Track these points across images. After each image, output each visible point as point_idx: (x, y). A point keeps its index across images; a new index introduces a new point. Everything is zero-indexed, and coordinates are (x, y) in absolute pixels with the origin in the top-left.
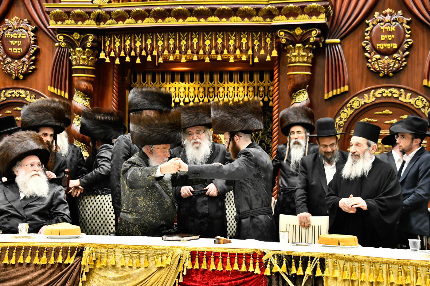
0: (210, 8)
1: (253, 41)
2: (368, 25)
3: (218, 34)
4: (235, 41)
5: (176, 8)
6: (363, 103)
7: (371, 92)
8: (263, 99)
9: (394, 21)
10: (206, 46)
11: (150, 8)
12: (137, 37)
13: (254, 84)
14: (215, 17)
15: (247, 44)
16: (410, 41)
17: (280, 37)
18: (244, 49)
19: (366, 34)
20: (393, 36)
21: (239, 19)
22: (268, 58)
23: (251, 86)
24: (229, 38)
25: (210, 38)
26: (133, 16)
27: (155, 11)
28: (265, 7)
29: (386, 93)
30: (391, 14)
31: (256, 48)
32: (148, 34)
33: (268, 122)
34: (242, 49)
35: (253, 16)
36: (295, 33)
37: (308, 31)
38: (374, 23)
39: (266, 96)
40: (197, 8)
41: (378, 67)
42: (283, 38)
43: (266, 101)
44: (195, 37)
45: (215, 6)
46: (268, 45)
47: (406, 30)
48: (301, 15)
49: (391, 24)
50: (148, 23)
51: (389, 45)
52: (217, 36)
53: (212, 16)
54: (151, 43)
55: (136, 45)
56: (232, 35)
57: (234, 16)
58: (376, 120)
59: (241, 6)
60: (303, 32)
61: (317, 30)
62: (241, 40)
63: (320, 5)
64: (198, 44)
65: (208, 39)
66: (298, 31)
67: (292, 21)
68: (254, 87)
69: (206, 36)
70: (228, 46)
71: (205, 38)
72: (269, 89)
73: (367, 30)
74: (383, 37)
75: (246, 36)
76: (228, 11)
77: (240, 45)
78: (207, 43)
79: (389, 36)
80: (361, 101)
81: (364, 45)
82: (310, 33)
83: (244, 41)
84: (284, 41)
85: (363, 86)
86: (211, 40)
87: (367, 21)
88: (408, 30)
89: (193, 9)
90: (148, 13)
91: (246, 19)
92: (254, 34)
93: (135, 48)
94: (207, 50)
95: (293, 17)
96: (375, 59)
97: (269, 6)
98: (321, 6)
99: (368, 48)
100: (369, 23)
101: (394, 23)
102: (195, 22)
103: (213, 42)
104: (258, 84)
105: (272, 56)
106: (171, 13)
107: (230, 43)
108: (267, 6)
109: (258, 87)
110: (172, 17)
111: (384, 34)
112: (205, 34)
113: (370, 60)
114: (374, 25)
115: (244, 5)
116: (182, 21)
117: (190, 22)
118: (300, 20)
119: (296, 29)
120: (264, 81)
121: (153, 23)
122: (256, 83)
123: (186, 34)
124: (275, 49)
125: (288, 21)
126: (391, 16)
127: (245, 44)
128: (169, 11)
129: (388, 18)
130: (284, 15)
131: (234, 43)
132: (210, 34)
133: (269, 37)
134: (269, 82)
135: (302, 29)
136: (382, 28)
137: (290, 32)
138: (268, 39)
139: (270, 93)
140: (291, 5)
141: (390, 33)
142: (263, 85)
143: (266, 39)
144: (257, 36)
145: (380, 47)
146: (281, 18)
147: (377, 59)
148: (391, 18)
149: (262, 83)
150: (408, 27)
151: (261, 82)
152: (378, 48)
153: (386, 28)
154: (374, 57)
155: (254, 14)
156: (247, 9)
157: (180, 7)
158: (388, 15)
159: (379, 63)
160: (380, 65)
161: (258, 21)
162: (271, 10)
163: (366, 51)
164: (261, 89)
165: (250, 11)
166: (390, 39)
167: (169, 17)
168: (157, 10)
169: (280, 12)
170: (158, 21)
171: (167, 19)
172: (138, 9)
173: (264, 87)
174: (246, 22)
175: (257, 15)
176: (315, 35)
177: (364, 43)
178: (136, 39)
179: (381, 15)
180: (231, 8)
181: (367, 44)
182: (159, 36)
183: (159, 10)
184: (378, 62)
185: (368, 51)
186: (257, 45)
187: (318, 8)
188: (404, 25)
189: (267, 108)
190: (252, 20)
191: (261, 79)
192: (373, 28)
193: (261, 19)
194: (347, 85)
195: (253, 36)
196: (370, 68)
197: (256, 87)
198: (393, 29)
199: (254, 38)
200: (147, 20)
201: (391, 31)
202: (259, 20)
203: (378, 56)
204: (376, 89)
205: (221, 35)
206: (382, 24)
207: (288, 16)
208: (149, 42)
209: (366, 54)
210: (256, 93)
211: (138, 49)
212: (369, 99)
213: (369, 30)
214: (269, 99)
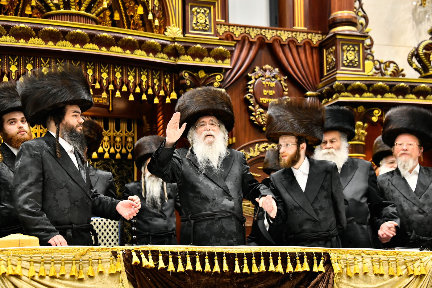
0: (114, 37)
1: (153, 79)
2: (250, 79)
3: (116, 67)
4: (135, 77)
5: (74, 31)
6: (249, 157)
7: (255, 146)
8: (121, 151)
9: (273, 77)
10: (103, 79)
11: (39, 26)
12: (11, 60)
13: (109, 133)
14: (118, 47)
15: (147, 82)
16: (288, 99)
17: (185, 78)
18: (144, 87)
19: (249, 87)
20: (274, 92)
21: (143, 53)
22: (168, 100)
23: (106, 135)
24: (129, 73)
25: (107, 70)
26: (12, 33)
27: (46, 31)
28: (171, 44)
29: (269, 148)
30: (271, 71)
31: (156, 87)
32: (27, 58)
33: (126, 177)
34: (142, 87)
35: (158, 52)
36: (198, 76)
37: (211, 75)
38: (256, 77)
39: (124, 148)
40: (99, 34)
41: (261, 121)
42: (187, 80)
43: (124, 153)
44: (90, 68)
45: (121, 35)
46: (168, 86)
47: (284, 88)
48: (207, 57)
49: (271, 80)
50: (35, 44)
51: (270, 100)
52: (116, 70)
53: (114, 46)
54: (32, 69)
55: (11, 69)
56: (131, 70)
57: (138, 50)
58: (259, 175)
59: (148, 39)
60: (206, 76)
61: (222, 75)
62: (141, 77)
63: (226, 50)
64: (94, 76)
65: (104, 72)
66: (202, 74)
67: (197, 62)
68: (110, 137)
69: (103, 67)
70: (128, 82)
71: (102, 70)
72: (127, 140)
73: (250, 83)
74: (265, 92)
75: (146, 73)
76: (133, 42)
77: (140, 82)
78: (104, 76)
79: (271, 91)
80: (247, 154)
81: (248, 97)
82: (214, 78)
83: (144, 78)
84: (188, 83)
85: (247, 140)
86: (108, 74)
87: (249, 75)
88: (285, 87)
89: (95, 35)
90: (35, 32)
91: (151, 54)
92: (154, 72)
93: (9, 73)
94: (105, 84)
95: (199, 58)
96: (259, 113)
97: (176, 44)
98: (228, 50)
99: (252, 101)
100: (251, 76)
101: (273, 79)
102: (95, 50)
103: (111, 75)
104: (115, 133)
105: (171, 98)
106: (66, 36)
107: (129, 79)
108: (172, 44)
109: (115, 137)
110: (66, 41)
111: (266, 89)
112: (102, 65)
113: (254, 114)
114: (256, 79)
115: (150, 39)
116: (80, 47)
117: (89, 49)
118: (206, 63)
119: (199, 72)
120: (120, 131)
121: (41, 44)
122: (112, 132)
123: (79, 63)
124: (174, 91)
125: (195, 62)
126: (270, 72)
127: (146, 81)
128: (65, 33)
129: (268, 74)
130: (190, 55)
131: (133, 80)
132: (107, 66)
133: (168, 78)
134: (126, 132)
135: (205, 73)
136: (264, 82)
137: (193, 74)
138: (167, 80)
139: (129, 144)
140: (199, 46)
141: (270, 88)
142: (120, 135)
143: (165, 79)
144: (156, 74)
145: (263, 101)
146: (187, 58)
147: (261, 113)
148: (270, 74)
149: (118, 133)
150: (286, 85)
151: (118, 131)
152: (261, 102)
153: (267, 83)
154: (258, 110)
155: (158, 49)
156: (154, 43)
157: (79, 31)
158: (268, 71)
159: (263, 117)
160: (264, 119)
161: (161, 58)
162: (177, 48)
163: (251, 104)
164: (118, 139)
165: (156, 46)
166: (271, 94)
167: (63, 41)
168: (49, 30)
169: (186, 52)
170: (49, 43)
171: (60, 43)
172: (22, 25)
173: (121, 138)
174: (151, 58)
175: (162, 51)
176: (220, 80)
177: (249, 96)
178: (10, 62)
179: (262, 70)
180: (138, 40)
181: (251, 97)
182: (43, 62)
183: (52, 30)
184: (261, 116)
185: (253, 104)
186: (157, 84)
187: (224, 53)
188: (282, 82)
189: (124, 162)
190: (157, 56)
191: (118, 128)
192: (255, 82)
193: (165, 56)
194: (235, 137)
195: (153, 75)
196: (254, 121)
197: (112, 137)
198: (273, 84)
199: (154, 77)
200: (32, 40)
201: (272, 86)
202: (164, 57)
203: (261, 110)
204: (260, 143)
205: (120, 69)
206: (263, 78)
207: (194, 56)
208: (29, 67)
209: (250, 107)
210: (112, 144)
211: (13, 74)
212: (254, 153)
213: (252, 84)
214: (127, 151)
